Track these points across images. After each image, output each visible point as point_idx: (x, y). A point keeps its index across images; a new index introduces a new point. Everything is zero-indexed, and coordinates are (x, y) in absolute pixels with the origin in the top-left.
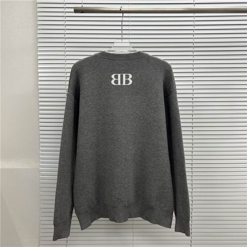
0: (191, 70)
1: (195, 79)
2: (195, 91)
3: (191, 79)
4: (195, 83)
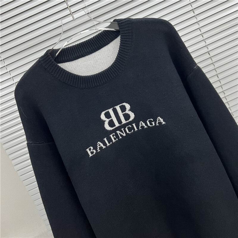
0: (191, 14)
1: (202, 24)
2: (208, 41)
3: (196, 26)
4: (204, 30)
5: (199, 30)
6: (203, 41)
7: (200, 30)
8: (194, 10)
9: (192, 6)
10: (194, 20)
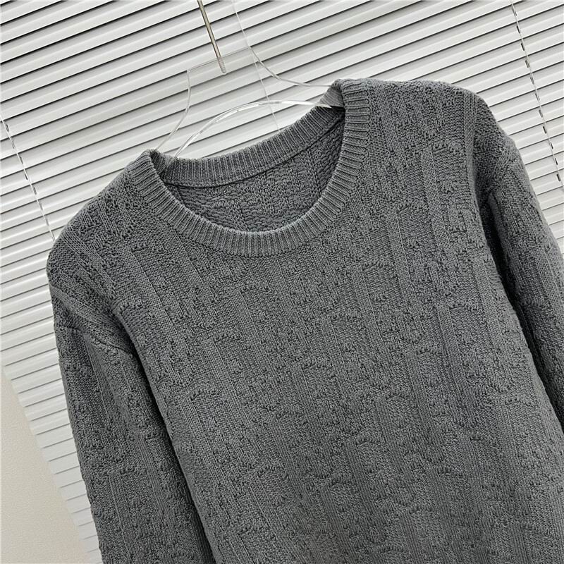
5: (537, 111)
6: (545, 144)
7: (540, 111)
8: (529, 59)
9: (525, 47)
10: (526, 86)
